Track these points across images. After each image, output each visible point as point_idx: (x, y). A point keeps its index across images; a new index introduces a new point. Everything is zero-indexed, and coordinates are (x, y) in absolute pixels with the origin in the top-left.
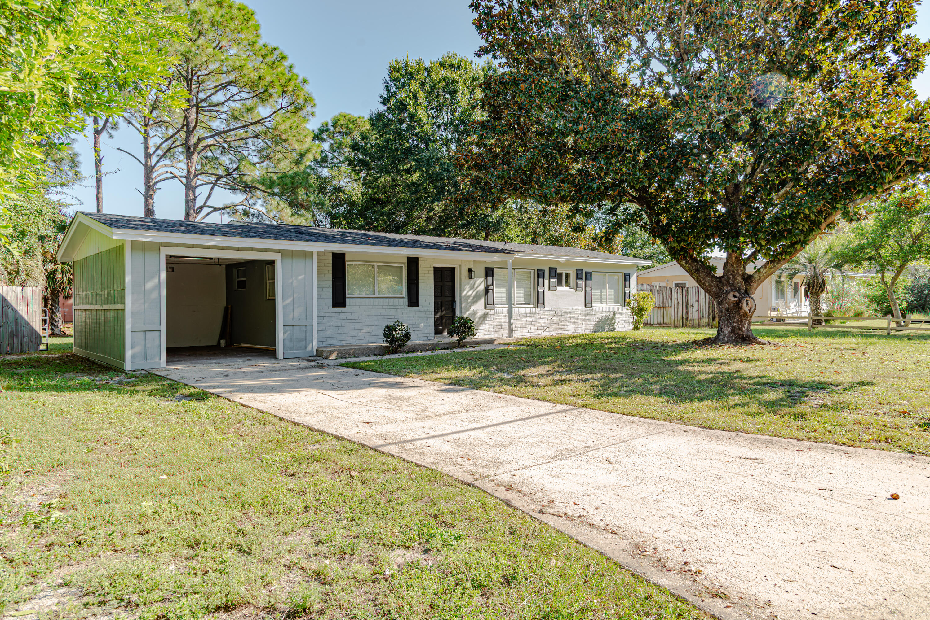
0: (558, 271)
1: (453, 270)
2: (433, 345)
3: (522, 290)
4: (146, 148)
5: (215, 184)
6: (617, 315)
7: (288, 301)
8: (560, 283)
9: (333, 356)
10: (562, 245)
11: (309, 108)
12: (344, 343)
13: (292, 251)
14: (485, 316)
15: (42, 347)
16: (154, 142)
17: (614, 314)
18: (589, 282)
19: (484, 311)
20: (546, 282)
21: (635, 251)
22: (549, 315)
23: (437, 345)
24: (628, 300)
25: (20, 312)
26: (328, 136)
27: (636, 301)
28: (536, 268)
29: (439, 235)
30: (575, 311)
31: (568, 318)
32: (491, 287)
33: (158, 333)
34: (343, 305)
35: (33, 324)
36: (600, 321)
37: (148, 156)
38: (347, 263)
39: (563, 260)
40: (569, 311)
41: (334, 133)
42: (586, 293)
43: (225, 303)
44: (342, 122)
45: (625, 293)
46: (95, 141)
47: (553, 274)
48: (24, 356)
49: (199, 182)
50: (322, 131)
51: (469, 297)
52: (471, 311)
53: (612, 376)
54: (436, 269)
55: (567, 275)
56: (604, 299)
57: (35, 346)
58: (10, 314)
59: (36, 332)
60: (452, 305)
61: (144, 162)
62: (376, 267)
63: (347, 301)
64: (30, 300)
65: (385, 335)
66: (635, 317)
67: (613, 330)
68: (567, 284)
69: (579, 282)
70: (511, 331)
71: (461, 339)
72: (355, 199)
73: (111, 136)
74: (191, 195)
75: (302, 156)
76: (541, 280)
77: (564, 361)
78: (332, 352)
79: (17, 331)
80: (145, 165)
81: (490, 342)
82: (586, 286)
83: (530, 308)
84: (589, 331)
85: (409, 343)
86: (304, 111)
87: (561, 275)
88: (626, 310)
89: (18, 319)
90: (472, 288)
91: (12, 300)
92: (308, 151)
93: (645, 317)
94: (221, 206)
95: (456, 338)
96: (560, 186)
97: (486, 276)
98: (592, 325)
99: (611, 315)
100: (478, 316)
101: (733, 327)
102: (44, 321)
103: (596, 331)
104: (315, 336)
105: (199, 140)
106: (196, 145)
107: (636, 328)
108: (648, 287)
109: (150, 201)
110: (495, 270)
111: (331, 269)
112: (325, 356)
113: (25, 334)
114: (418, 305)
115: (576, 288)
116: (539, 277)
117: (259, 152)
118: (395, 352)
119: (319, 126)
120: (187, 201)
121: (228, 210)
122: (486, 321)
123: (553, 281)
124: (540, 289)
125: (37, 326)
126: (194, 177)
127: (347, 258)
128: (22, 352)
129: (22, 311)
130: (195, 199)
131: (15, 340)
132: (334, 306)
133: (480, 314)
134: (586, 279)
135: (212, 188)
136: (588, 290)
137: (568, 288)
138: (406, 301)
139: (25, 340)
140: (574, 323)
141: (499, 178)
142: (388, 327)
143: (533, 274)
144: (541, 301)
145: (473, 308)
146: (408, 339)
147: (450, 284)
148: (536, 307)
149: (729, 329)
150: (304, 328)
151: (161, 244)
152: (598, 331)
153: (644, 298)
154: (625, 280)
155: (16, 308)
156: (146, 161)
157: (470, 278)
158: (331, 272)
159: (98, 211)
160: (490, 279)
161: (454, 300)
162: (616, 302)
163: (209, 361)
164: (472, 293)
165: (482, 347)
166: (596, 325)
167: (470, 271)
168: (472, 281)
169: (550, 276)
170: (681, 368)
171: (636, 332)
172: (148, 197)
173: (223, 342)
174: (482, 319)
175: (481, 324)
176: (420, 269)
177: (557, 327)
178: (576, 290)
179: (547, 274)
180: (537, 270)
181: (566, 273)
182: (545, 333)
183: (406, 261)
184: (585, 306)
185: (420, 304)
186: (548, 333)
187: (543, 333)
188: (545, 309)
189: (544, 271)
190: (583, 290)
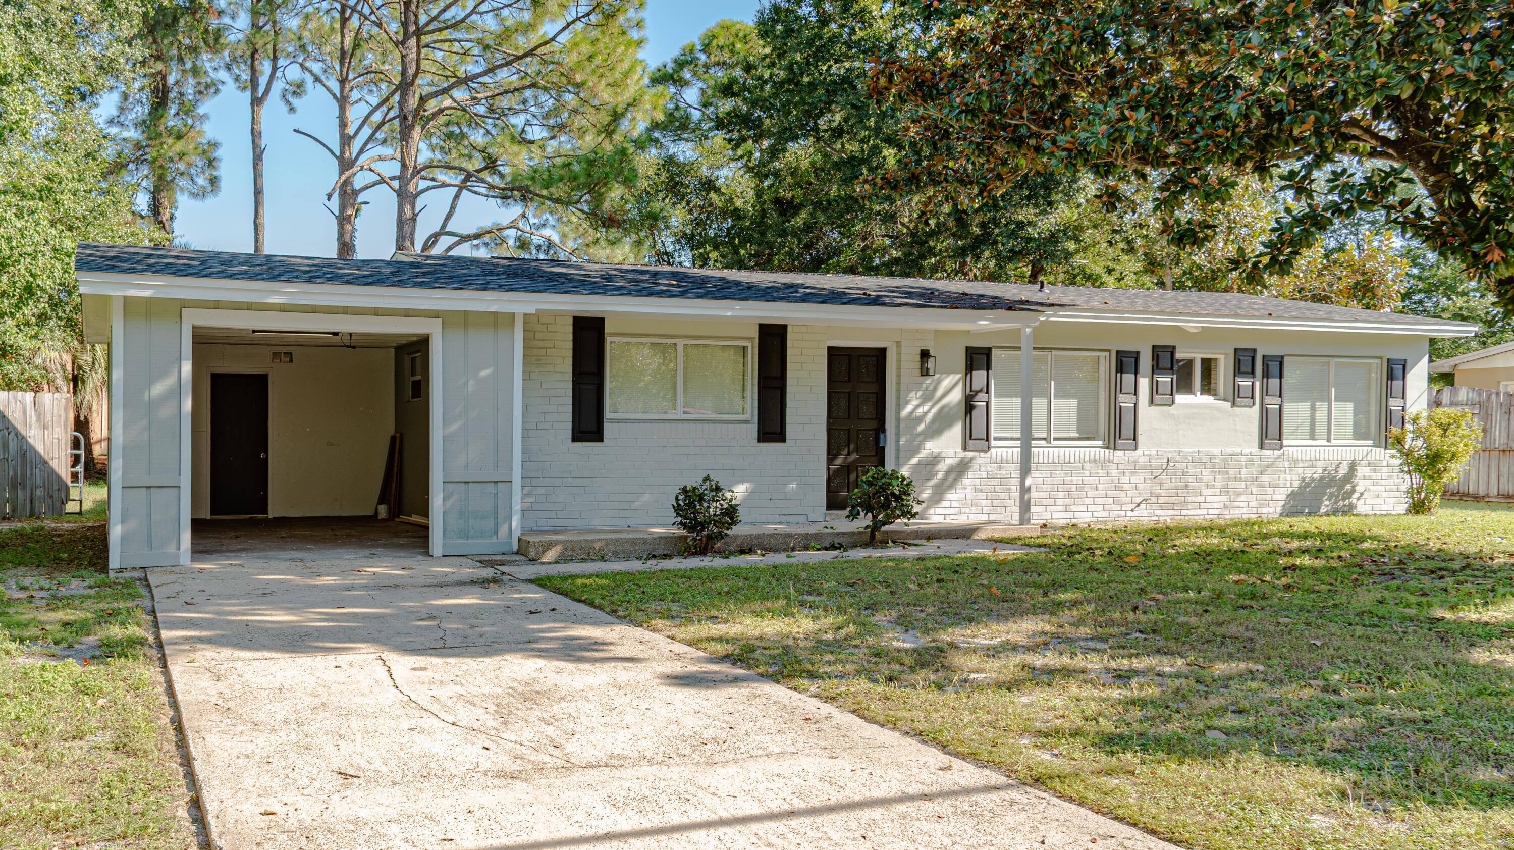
0: (1178, 355)
1: (880, 354)
2: (807, 536)
3: (1073, 404)
4: (343, 125)
5: (461, 188)
6: (1361, 471)
7: (454, 427)
8: (1184, 385)
9: (550, 555)
10: (1227, 290)
11: (631, 13)
12: (596, 523)
13: (466, 313)
14: (961, 468)
15: (71, 507)
16: (355, 114)
17: (1353, 467)
18: (1274, 382)
19: (962, 454)
20: (1144, 383)
21: (1460, 302)
22: (1149, 467)
23: (817, 536)
24: (1396, 430)
25: (30, 441)
26: (695, 74)
27: (1417, 434)
28: (1115, 348)
29: (907, 275)
30: (1228, 459)
31: (1207, 475)
32: (982, 396)
33: (175, 490)
34: (597, 436)
35: (54, 464)
36: (1305, 484)
37: (346, 140)
38: (608, 340)
39: (1192, 325)
40: (1212, 457)
41: (707, 67)
42: (1264, 413)
43: (391, 429)
44: (721, 41)
45: (1389, 414)
46: (253, 118)
47: (1165, 362)
48: (38, 524)
49: (423, 184)
50: (680, 64)
51: (920, 419)
52: (923, 454)
53: (1220, 668)
54: (833, 352)
55: (1208, 366)
56: (1321, 428)
57: (58, 504)
58: (12, 445)
59: (59, 478)
60: (877, 440)
61: (338, 154)
62: (680, 348)
63: (607, 427)
64: (49, 418)
65: (678, 509)
66: (1417, 478)
67: (1348, 510)
68: (1208, 387)
69: (1244, 382)
70: (1025, 507)
71: (875, 527)
72: (739, 203)
73: (292, 109)
74: (408, 213)
75: (616, 117)
76: (1128, 378)
77: (1108, 602)
78: (549, 545)
79: (24, 476)
80: (341, 159)
81: (964, 534)
82: (1265, 392)
83: (1094, 449)
84: (1271, 511)
85: (736, 530)
86: (621, 19)
87: (1190, 363)
88: (1387, 457)
89: (26, 453)
90: (925, 399)
91: (15, 416)
92: (633, 104)
93: (1445, 478)
94: (472, 231)
95: (864, 521)
96: (1124, 118)
97: (970, 368)
98: (1281, 496)
99: (1343, 471)
100: (942, 468)
102: (76, 460)
103: (1290, 511)
104: (517, 507)
105: (423, 100)
106: (417, 112)
107: (1418, 507)
108: (1473, 396)
109: (348, 227)
110: (994, 353)
111: (569, 353)
112: (532, 554)
113: (39, 481)
114: (783, 440)
115: (1235, 397)
116: (1121, 369)
117: (546, 116)
118: (702, 550)
119: (675, 52)
120: (400, 223)
121: (486, 239)
122: (966, 481)
123: (1165, 379)
124: (1125, 401)
125: (61, 466)
126: (413, 176)
127: (609, 328)
128: (33, 515)
129: (35, 438)
130: (414, 219)
131: (20, 493)
132: (574, 440)
133: (950, 462)
134: (1266, 374)
135: (457, 197)
136: (1272, 403)
137: (1208, 399)
138: (753, 429)
139: (39, 492)
140: (1225, 490)
141: (967, 112)
142: (685, 491)
143: (1107, 364)
144: (1127, 431)
145: (931, 447)
146: (734, 522)
147: (874, 388)
148: (1111, 445)
150: (490, 488)
151: (184, 304)
152: (1299, 513)
153: (1445, 428)
154: (1391, 376)
155: (23, 432)
156: (342, 151)
157: (925, 372)
158: (569, 361)
159: (257, 249)
160: (979, 376)
161: (881, 428)
162: (1359, 434)
163: (283, 555)
164: (928, 411)
165: (930, 548)
166: (1292, 495)
167: (925, 355)
168: (929, 380)
169: (1157, 368)
170: (1480, 656)
171: (1421, 519)
172: (343, 220)
173: (383, 510)
174: (953, 476)
175: (951, 487)
176: (790, 352)
177: (1173, 499)
178: (1234, 404)
179: (1146, 362)
180: (1118, 352)
181: (1203, 360)
182: (1136, 513)
183: (755, 334)
184: (1262, 446)
185: (789, 435)
186: (1145, 513)
187: (1130, 514)
188: (1139, 452)
189: (1136, 356)
190: (1254, 404)
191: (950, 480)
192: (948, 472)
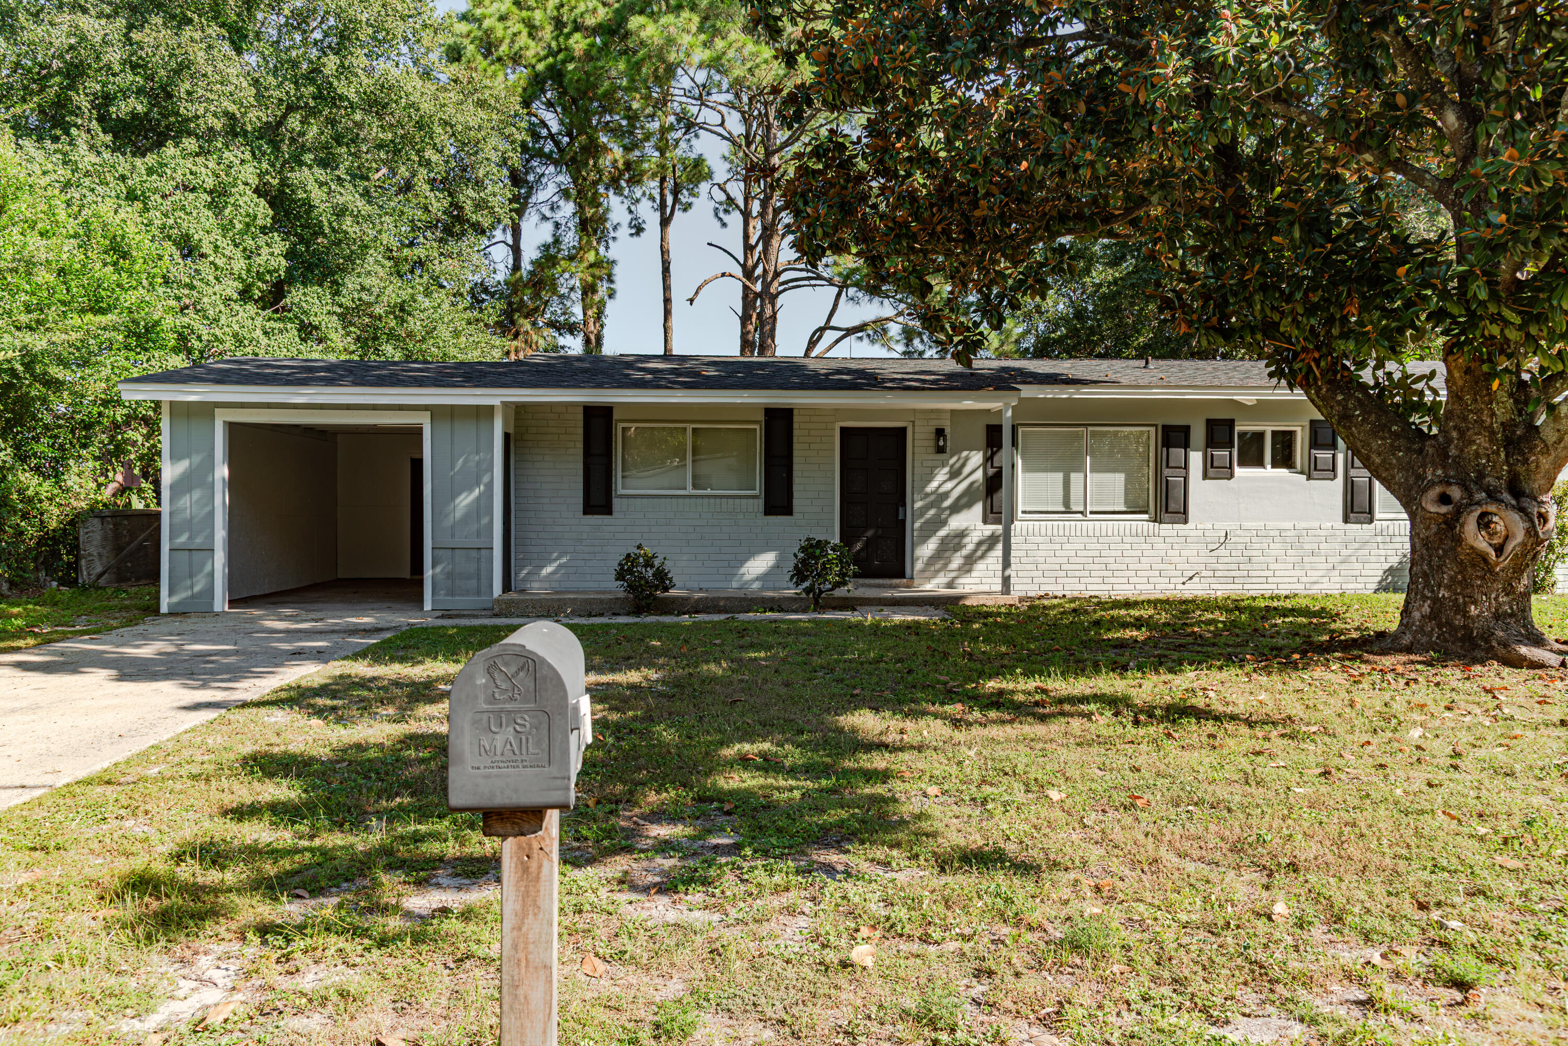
0: (1242, 428)
1: (901, 433)
8: (1251, 460)
13: (452, 407)
20: (1196, 459)
22: (1203, 541)
28: (1160, 423)
30: (1304, 534)
31: (1276, 549)
33: (210, 553)
34: (606, 508)
38: (619, 426)
40: (1283, 532)
42: (1349, 486)
47: (1222, 435)
54: (846, 432)
55: (1281, 439)
60: (896, 514)
62: (689, 432)
63: (616, 502)
65: (620, 573)
68: (1284, 459)
69: (1324, 455)
76: (1177, 453)
82: (1349, 464)
83: (1140, 523)
84: (1363, 587)
87: (1256, 436)
90: (950, 476)
97: (992, 445)
98: (1375, 571)
101: (1435, 600)
104: (498, 570)
110: (1020, 431)
111: (580, 438)
114: (790, 513)
115: (1312, 471)
116: (1168, 443)
123: (1223, 454)
124: (1174, 475)
127: (616, 416)
132: (583, 513)
133: (979, 535)
136: (1359, 476)
137: (1282, 472)
138: (760, 503)
140: (1300, 565)
142: (628, 556)
144: (1175, 505)
145: (956, 522)
147: (891, 465)
148: (1158, 520)
149: (1426, 609)
150: (474, 554)
157: (942, 449)
158: (580, 445)
160: (1002, 453)
161: (901, 503)
164: (955, 487)
167: (940, 432)
169: (1212, 442)
174: (984, 548)
175: (982, 557)
176: (796, 433)
177: (1233, 574)
178: (1309, 478)
179: (1198, 434)
180: (1164, 427)
181: (1274, 433)
182: (1187, 586)
183: (761, 417)
184: (1346, 520)
185: (796, 508)
186: (1199, 586)
187: (1180, 587)
188: (1190, 525)
189: (1186, 430)
190: (1335, 477)
191: (979, 553)
192: (979, 544)
